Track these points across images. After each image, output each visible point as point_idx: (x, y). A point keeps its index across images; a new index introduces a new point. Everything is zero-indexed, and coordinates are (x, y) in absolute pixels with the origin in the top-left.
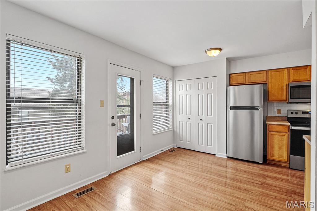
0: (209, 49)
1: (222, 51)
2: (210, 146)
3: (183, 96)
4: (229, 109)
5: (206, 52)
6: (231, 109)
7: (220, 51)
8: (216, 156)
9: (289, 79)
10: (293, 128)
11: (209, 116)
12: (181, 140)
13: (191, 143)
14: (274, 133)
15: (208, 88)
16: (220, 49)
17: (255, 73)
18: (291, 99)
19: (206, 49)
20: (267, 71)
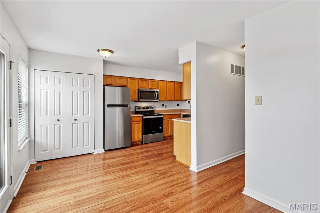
0: (103, 49)
1: (113, 54)
2: (87, 145)
3: (47, 92)
4: (106, 107)
5: (98, 51)
6: (108, 106)
7: (112, 53)
8: (94, 153)
9: (139, 86)
10: (145, 117)
11: (86, 115)
12: (44, 151)
13: (61, 150)
14: (135, 123)
15: (85, 85)
16: (112, 52)
17: (119, 78)
18: (141, 99)
19: (99, 48)
20: (127, 78)
